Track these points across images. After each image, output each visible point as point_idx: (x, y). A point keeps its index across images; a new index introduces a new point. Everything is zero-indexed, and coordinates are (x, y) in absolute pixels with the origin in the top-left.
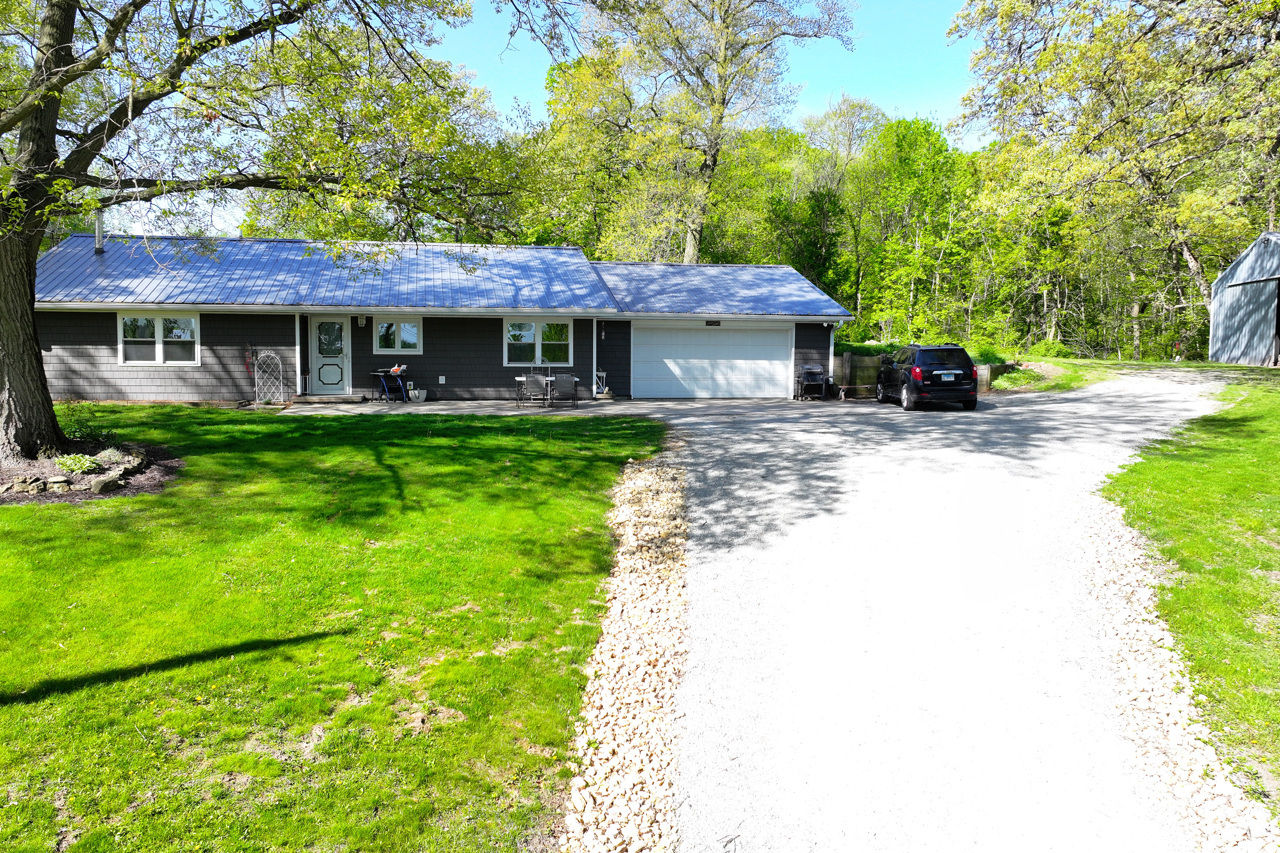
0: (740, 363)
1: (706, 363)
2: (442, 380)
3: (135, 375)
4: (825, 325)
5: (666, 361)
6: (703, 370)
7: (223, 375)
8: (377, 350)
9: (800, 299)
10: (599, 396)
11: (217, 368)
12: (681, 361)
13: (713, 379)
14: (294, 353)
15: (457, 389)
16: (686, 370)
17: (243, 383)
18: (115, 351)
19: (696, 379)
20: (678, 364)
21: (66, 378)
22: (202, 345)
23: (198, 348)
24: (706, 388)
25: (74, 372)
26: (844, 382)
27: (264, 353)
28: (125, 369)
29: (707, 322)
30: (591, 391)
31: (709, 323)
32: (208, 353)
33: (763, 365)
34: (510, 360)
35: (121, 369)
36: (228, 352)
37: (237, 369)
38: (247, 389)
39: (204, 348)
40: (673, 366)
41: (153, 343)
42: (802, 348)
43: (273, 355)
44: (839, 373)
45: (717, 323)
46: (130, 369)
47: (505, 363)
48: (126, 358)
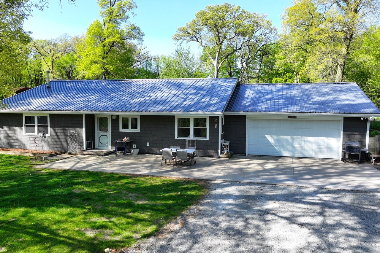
0: (310, 139)
1: (289, 138)
2: (148, 144)
3: (28, 139)
4: (362, 119)
5: (267, 136)
6: (287, 140)
7: (57, 140)
8: (121, 130)
9: (352, 103)
10: (221, 156)
11: (55, 137)
12: (274, 136)
13: (293, 147)
14: (83, 131)
15: (155, 149)
16: (278, 141)
17: (64, 144)
18: (22, 129)
19: (283, 147)
20: (273, 138)
21: (7, 139)
22: (50, 127)
23: (49, 128)
24: (290, 151)
25: (10, 137)
26: (376, 153)
27: (71, 131)
28: (26, 136)
29: (289, 116)
30: (218, 153)
31: (290, 117)
32: (52, 131)
33: (323, 140)
34: (179, 136)
35: (24, 136)
36: (59, 130)
37: (62, 137)
38: (65, 146)
39: (51, 128)
40: (270, 139)
41: (34, 126)
42: (348, 131)
43: (74, 132)
44: (372, 147)
45: (295, 117)
46: (27, 136)
47: (176, 138)
48: (26, 132)
